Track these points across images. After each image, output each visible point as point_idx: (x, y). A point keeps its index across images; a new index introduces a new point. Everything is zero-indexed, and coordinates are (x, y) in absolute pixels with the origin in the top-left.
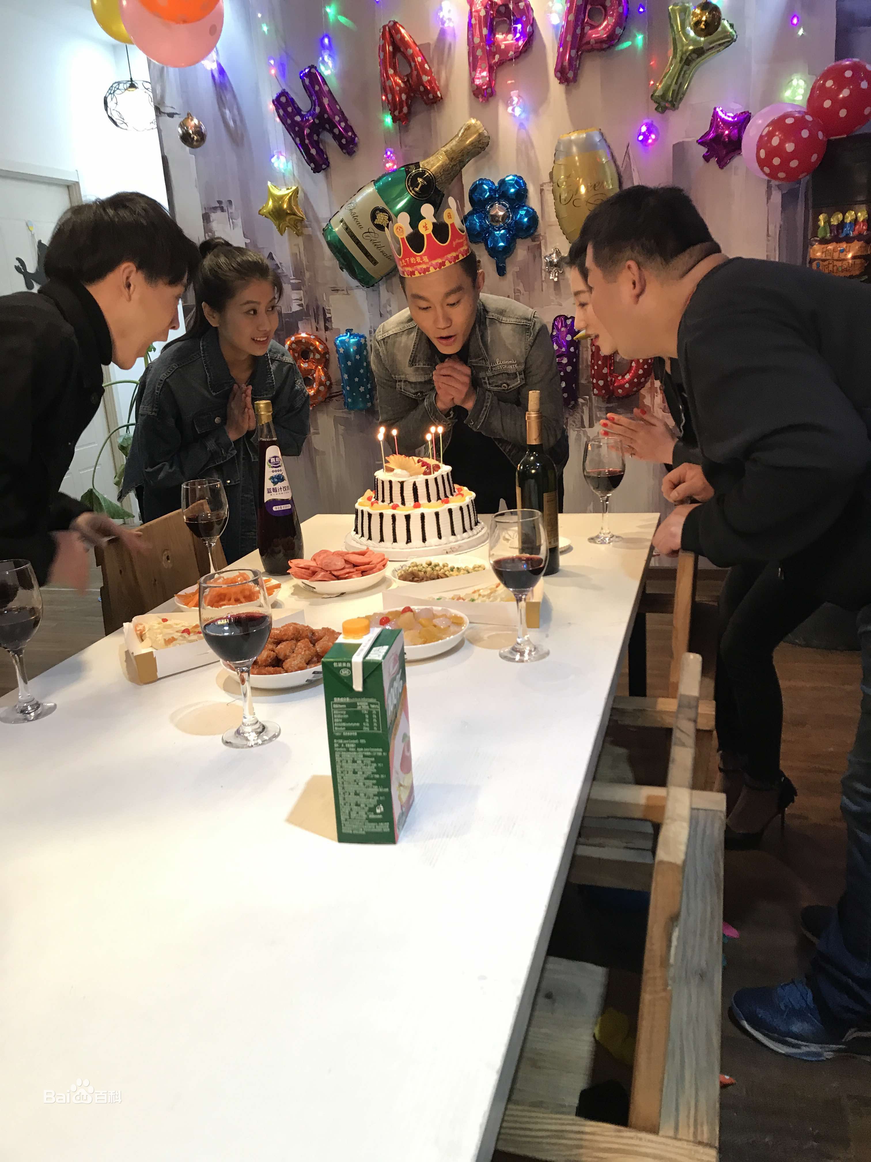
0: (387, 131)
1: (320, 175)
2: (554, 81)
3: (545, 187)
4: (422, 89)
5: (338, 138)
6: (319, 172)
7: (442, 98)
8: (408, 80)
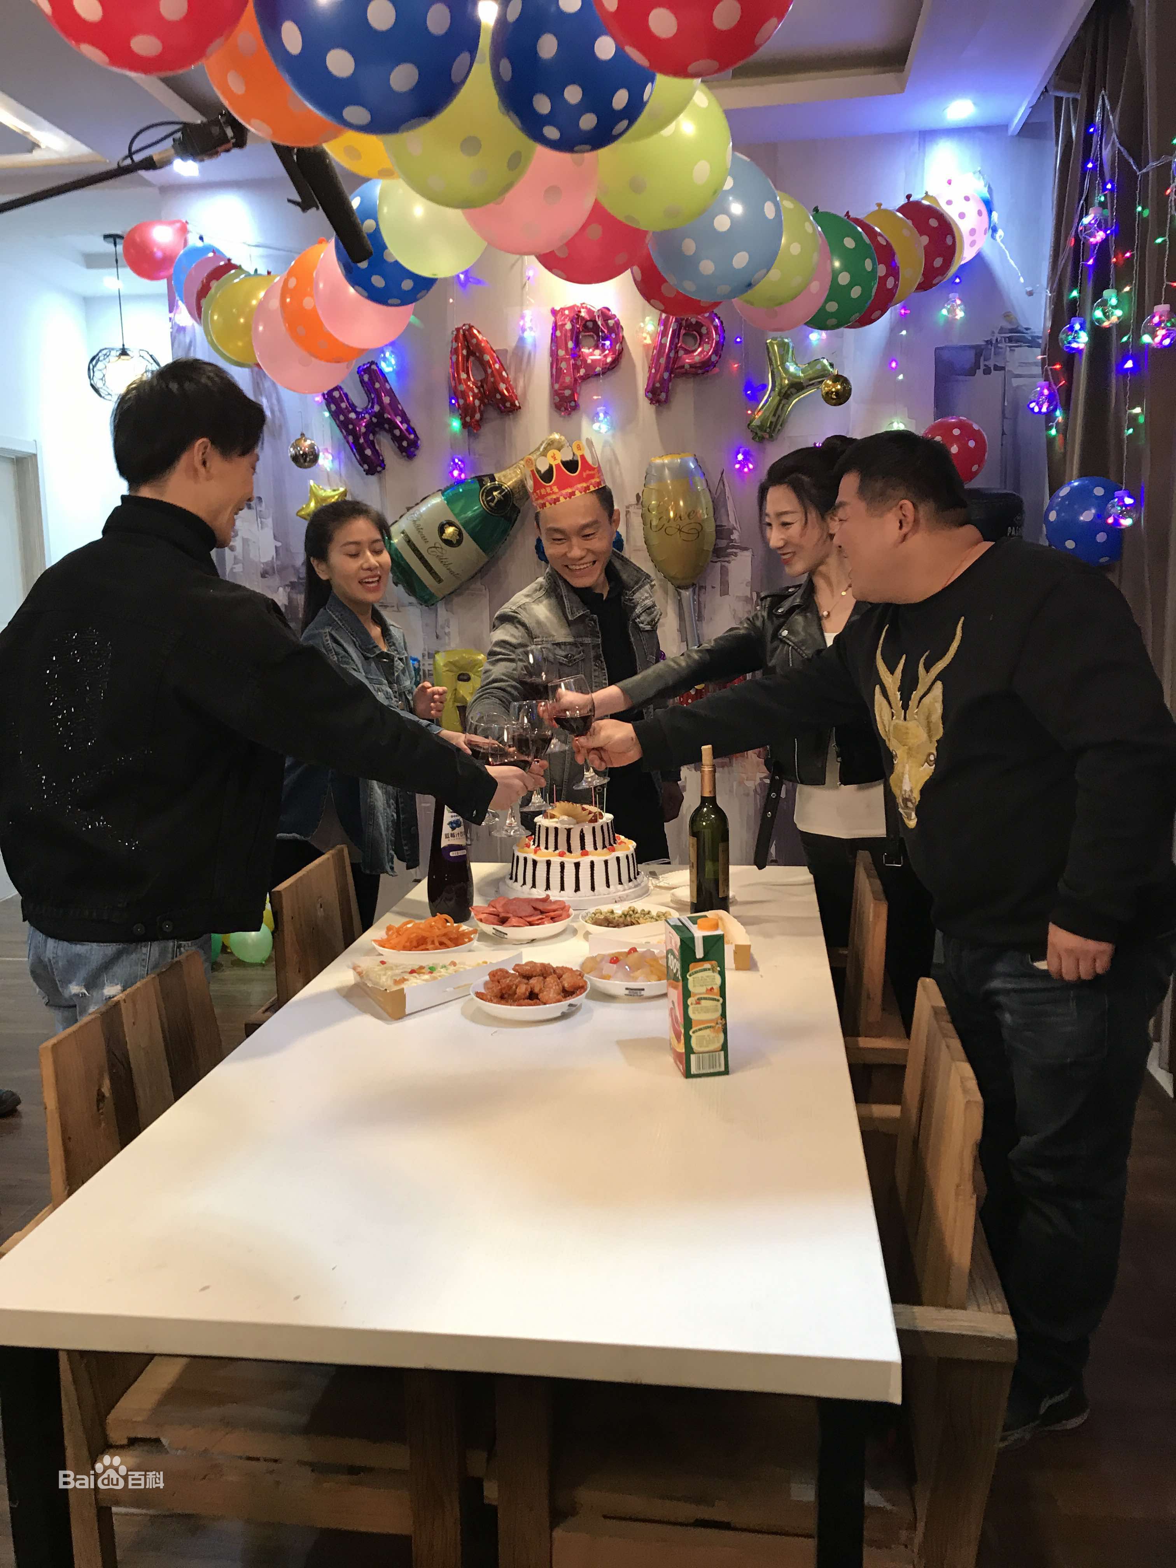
0: (454, 435)
1: (373, 479)
2: (643, 402)
3: (631, 510)
4: (498, 396)
5: (397, 440)
6: (372, 474)
7: (520, 408)
8: (482, 386)
